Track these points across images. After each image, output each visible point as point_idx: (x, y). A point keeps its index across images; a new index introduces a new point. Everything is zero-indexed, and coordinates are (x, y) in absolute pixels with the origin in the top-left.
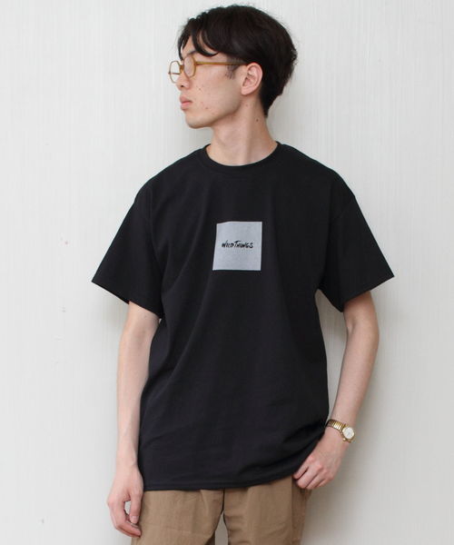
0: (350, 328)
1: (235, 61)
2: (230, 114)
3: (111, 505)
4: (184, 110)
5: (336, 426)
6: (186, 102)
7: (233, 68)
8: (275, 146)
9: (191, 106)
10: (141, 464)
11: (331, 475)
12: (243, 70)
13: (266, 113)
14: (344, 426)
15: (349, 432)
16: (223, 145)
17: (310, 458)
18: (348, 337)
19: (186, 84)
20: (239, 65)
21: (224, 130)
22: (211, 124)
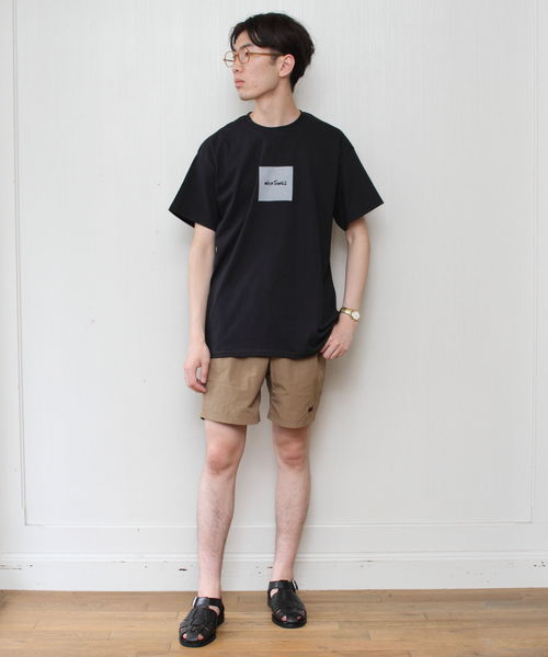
0: (350, 240)
1: (276, 52)
2: (270, 91)
3: (187, 370)
4: (238, 88)
5: (347, 312)
6: (239, 83)
7: (275, 57)
8: (299, 114)
9: (244, 84)
10: (208, 341)
11: (346, 348)
12: (282, 59)
13: (293, 90)
14: (353, 311)
15: (356, 315)
16: (265, 113)
17: (331, 338)
18: (348, 247)
19: (239, 69)
20: (279, 55)
21: (265, 102)
22: (258, 98)
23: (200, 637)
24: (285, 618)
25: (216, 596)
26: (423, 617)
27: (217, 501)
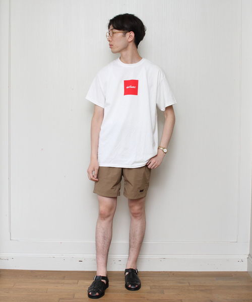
1: (125, 31)
2: (125, 48)
4: (111, 48)
5: (161, 149)
6: (111, 45)
7: (125, 34)
9: (113, 47)
12: (128, 34)
13: (137, 47)
14: (164, 148)
15: (165, 150)
19: (111, 40)
20: (127, 32)
23: (97, 294)
24: (130, 286)
25: (105, 275)
26: (188, 284)
27: (104, 232)
